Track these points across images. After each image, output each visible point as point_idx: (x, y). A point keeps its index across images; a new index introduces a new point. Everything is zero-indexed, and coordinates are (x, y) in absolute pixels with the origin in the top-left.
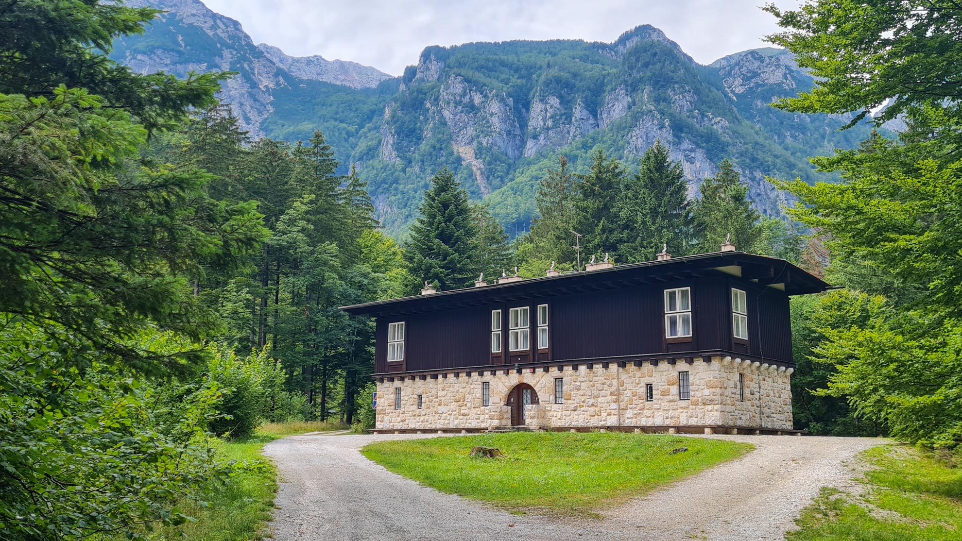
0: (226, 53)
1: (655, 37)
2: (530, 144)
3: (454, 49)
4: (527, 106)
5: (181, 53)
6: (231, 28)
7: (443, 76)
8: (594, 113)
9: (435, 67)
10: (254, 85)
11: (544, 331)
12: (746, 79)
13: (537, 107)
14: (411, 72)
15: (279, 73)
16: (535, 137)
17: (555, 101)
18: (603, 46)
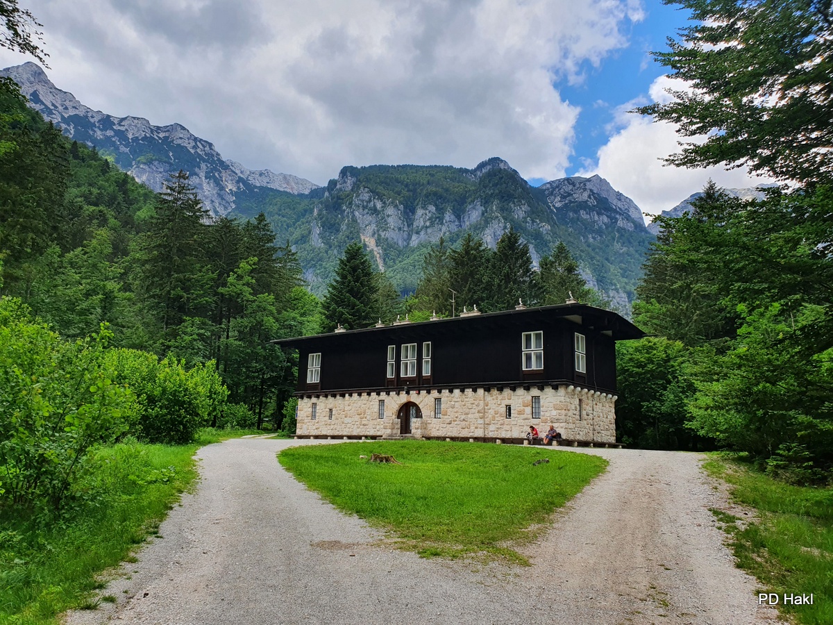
0: (203, 165)
1: (502, 166)
2: (414, 237)
3: (363, 168)
4: (413, 211)
5: (171, 164)
6: (207, 148)
7: (356, 187)
8: (458, 217)
9: (350, 181)
10: (222, 188)
11: (427, 362)
12: (563, 197)
13: (420, 212)
14: (333, 183)
15: (240, 180)
16: (418, 233)
17: (432, 208)
18: (466, 171)
